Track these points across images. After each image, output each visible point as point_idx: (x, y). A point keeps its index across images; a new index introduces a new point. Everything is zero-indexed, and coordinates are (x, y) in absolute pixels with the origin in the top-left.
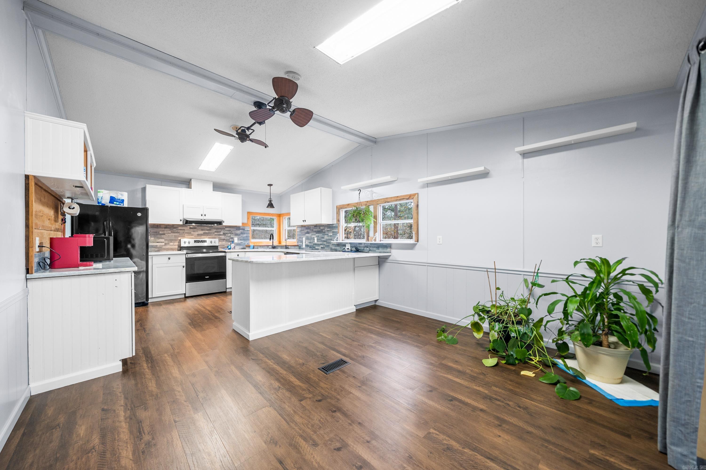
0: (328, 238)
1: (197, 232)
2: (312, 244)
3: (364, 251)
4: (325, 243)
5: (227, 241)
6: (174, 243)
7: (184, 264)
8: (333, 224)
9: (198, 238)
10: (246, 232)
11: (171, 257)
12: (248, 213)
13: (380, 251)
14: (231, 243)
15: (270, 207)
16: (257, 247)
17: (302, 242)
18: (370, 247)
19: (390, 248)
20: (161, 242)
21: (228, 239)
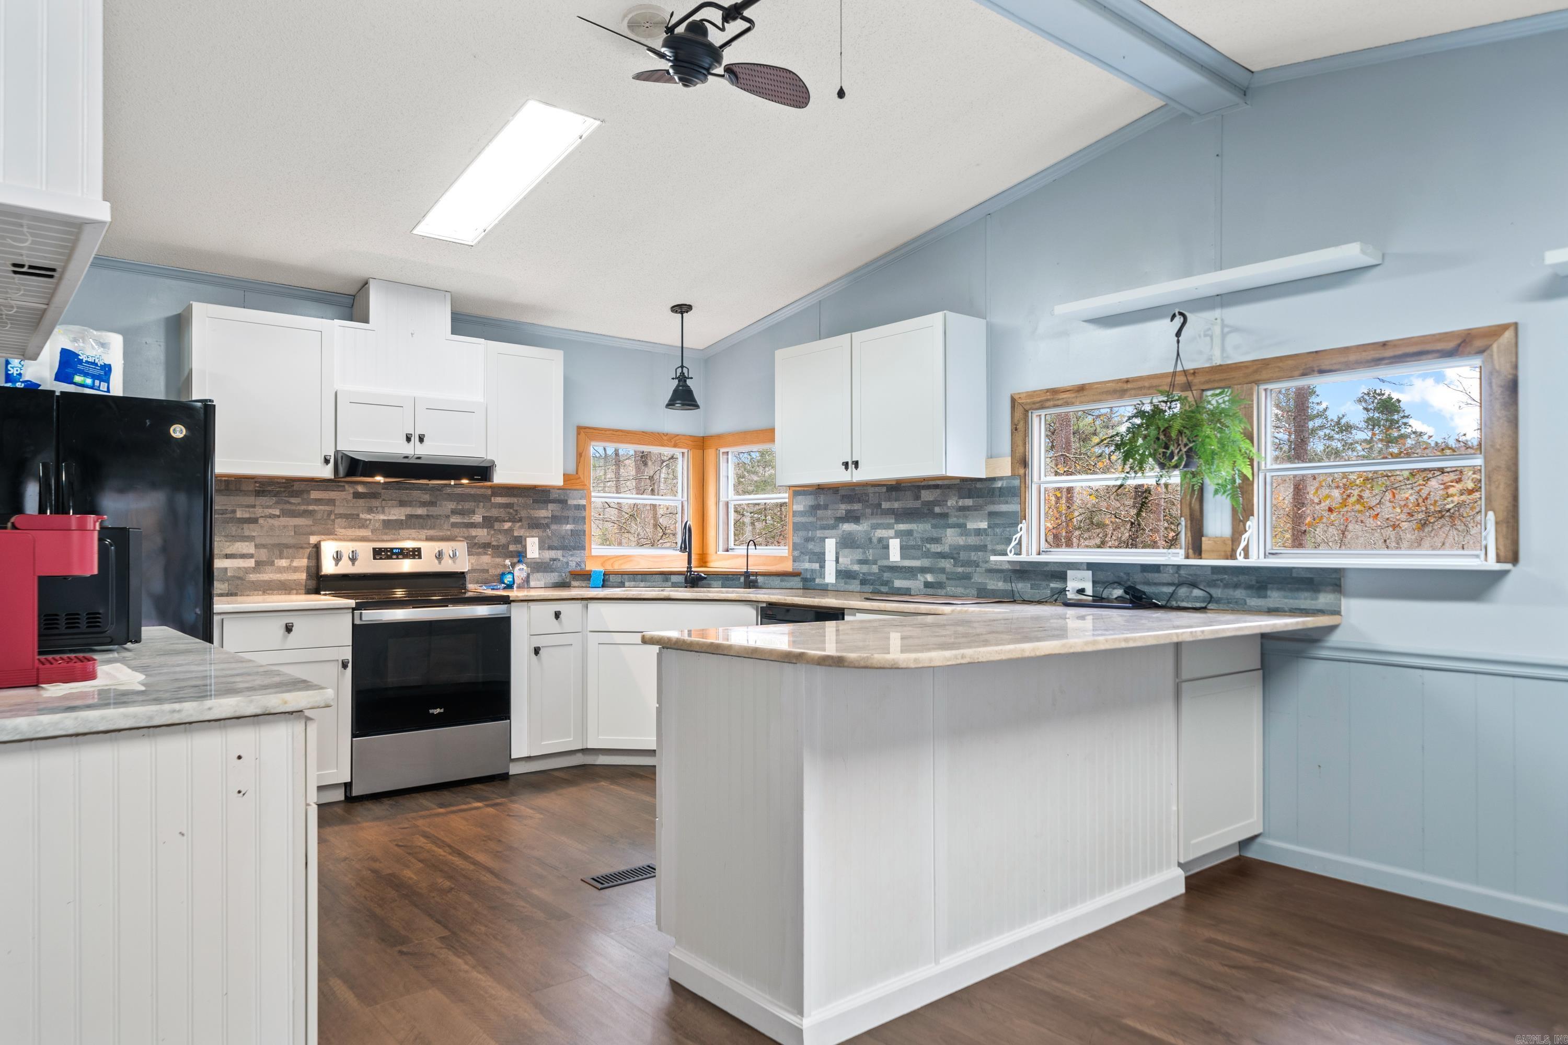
0: (961, 541)
1: (383, 512)
2: (875, 569)
3: (1174, 604)
4: (947, 564)
5: (500, 551)
6: (293, 558)
7: (348, 655)
8: (993, 479)
9: (385, 537)
10: (571, 513)
11: (300, 624)
12: (578, 434)
13: (1271, 605)
14: (515, 560)
15: (683, 405)
16: (618, 579)
17: (820, 558)
18: (1212, 584)
19: (1334, 591)
20: (243, 556)
21: (501, 545)
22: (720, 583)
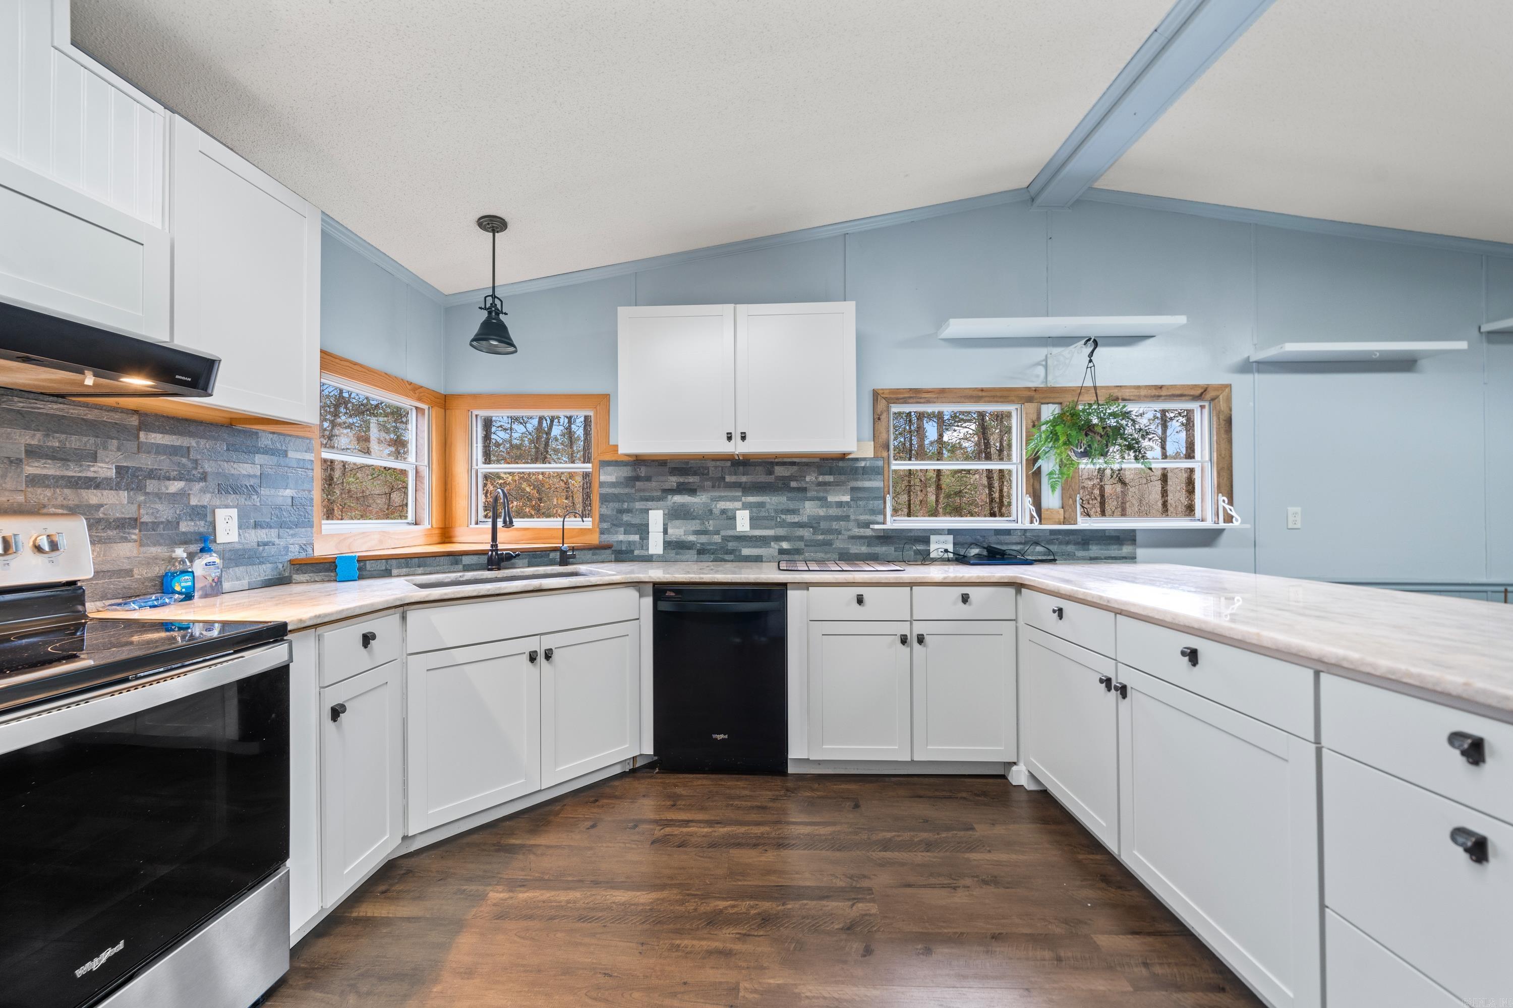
5: (161, 532)
8: (856, 460)
10: (291, 472)
13: (1092, 556)
14: (195, 548)
15: (497, 340)
19: (1132, 544)
21: (162, 522)
22: (526, 561)
